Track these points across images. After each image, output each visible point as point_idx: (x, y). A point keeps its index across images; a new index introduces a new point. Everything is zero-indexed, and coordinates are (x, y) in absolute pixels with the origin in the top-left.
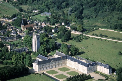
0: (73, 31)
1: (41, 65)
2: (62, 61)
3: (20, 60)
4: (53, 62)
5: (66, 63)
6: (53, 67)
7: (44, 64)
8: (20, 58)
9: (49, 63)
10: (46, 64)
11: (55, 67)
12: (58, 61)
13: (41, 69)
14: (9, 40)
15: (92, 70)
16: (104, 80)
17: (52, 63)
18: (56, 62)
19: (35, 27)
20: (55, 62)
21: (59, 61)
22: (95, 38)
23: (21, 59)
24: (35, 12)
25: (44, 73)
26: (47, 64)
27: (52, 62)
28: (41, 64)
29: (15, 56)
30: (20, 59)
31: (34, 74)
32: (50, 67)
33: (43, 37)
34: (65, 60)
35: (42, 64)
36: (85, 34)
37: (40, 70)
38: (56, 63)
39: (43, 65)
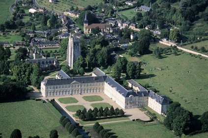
0: (165, 40)
1: (52, 87)
2: (95, 83)
3: (24, 76)
4: (77, 85)
5: (103, 89)
6: (77, 92)
7: (58, 86)
8: (25, 71)
9: (68, 85)
10: (61, 86)
11: (79, 92)
12: (86, 84)
13: (52, 94)
14: (46, 46)
15: (137, 103)
16: (143, 121)
17: (74, 85)
18: (83, 84)
19: (108, 28)
20: (80, 83)
21: (89, 84)
22: (191, 54)
23: (27, 73)
24: (129, 4)
25: (54, 100)
26: (65, 86)
27: (74, 83)
28: (52, 85)
29: (18, 68)
30: (24, 74)
31: (34, 99)
32: (70, 93)
33: (96, 43)
34: (101, 83)
35: (54, 84)
36: (181, 46)
37: (49, 94)
38: (83, 87)
39: (55, 86)
